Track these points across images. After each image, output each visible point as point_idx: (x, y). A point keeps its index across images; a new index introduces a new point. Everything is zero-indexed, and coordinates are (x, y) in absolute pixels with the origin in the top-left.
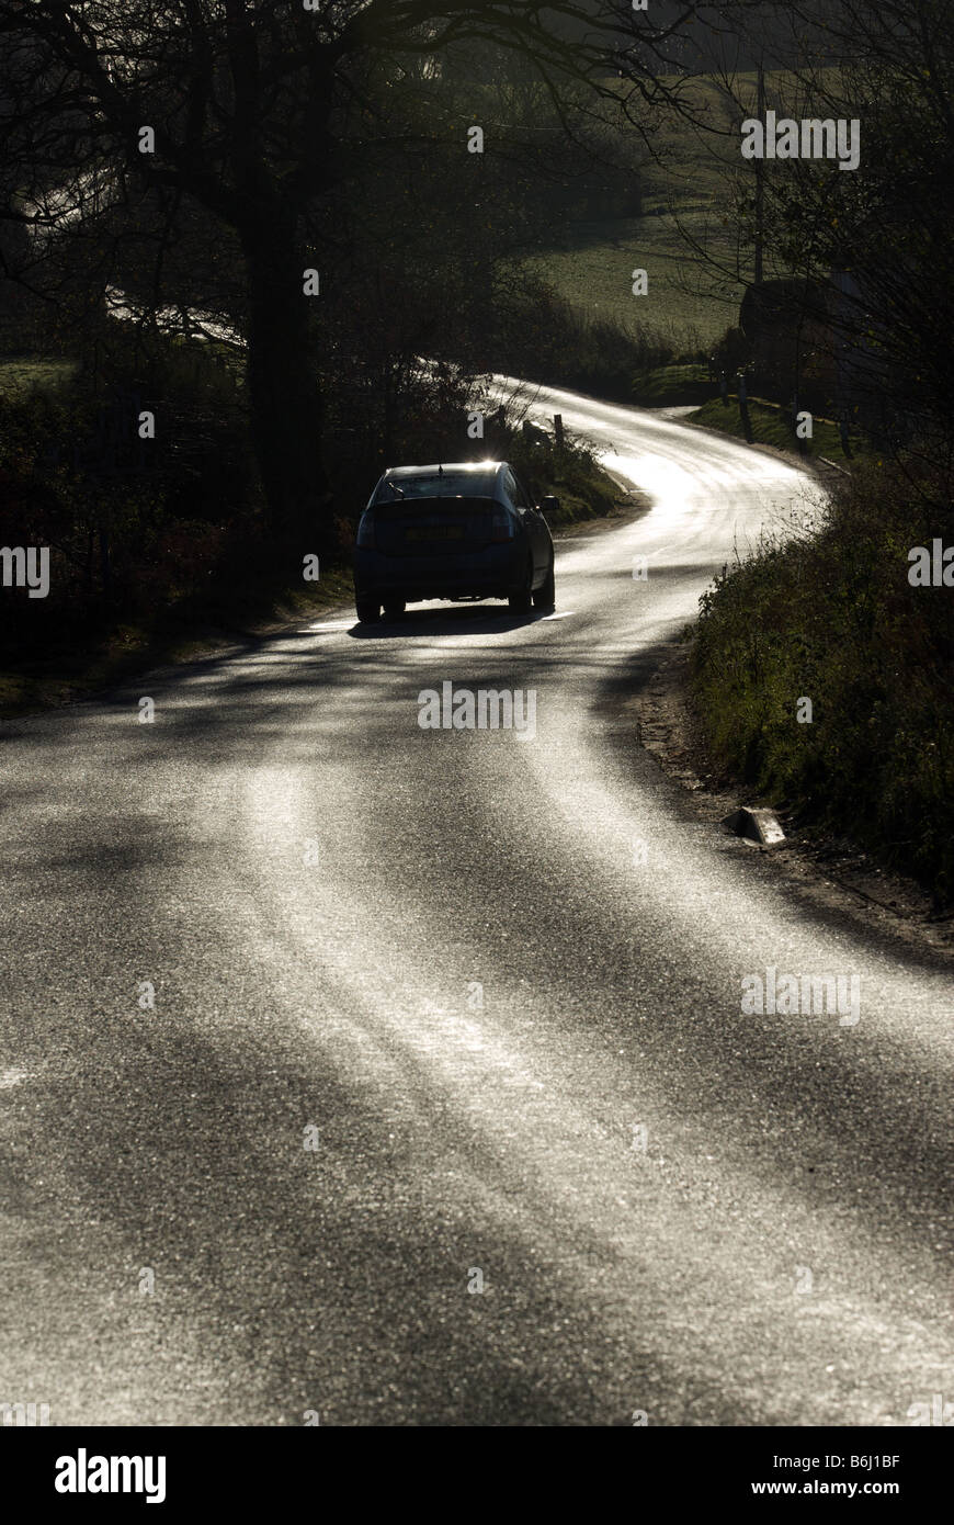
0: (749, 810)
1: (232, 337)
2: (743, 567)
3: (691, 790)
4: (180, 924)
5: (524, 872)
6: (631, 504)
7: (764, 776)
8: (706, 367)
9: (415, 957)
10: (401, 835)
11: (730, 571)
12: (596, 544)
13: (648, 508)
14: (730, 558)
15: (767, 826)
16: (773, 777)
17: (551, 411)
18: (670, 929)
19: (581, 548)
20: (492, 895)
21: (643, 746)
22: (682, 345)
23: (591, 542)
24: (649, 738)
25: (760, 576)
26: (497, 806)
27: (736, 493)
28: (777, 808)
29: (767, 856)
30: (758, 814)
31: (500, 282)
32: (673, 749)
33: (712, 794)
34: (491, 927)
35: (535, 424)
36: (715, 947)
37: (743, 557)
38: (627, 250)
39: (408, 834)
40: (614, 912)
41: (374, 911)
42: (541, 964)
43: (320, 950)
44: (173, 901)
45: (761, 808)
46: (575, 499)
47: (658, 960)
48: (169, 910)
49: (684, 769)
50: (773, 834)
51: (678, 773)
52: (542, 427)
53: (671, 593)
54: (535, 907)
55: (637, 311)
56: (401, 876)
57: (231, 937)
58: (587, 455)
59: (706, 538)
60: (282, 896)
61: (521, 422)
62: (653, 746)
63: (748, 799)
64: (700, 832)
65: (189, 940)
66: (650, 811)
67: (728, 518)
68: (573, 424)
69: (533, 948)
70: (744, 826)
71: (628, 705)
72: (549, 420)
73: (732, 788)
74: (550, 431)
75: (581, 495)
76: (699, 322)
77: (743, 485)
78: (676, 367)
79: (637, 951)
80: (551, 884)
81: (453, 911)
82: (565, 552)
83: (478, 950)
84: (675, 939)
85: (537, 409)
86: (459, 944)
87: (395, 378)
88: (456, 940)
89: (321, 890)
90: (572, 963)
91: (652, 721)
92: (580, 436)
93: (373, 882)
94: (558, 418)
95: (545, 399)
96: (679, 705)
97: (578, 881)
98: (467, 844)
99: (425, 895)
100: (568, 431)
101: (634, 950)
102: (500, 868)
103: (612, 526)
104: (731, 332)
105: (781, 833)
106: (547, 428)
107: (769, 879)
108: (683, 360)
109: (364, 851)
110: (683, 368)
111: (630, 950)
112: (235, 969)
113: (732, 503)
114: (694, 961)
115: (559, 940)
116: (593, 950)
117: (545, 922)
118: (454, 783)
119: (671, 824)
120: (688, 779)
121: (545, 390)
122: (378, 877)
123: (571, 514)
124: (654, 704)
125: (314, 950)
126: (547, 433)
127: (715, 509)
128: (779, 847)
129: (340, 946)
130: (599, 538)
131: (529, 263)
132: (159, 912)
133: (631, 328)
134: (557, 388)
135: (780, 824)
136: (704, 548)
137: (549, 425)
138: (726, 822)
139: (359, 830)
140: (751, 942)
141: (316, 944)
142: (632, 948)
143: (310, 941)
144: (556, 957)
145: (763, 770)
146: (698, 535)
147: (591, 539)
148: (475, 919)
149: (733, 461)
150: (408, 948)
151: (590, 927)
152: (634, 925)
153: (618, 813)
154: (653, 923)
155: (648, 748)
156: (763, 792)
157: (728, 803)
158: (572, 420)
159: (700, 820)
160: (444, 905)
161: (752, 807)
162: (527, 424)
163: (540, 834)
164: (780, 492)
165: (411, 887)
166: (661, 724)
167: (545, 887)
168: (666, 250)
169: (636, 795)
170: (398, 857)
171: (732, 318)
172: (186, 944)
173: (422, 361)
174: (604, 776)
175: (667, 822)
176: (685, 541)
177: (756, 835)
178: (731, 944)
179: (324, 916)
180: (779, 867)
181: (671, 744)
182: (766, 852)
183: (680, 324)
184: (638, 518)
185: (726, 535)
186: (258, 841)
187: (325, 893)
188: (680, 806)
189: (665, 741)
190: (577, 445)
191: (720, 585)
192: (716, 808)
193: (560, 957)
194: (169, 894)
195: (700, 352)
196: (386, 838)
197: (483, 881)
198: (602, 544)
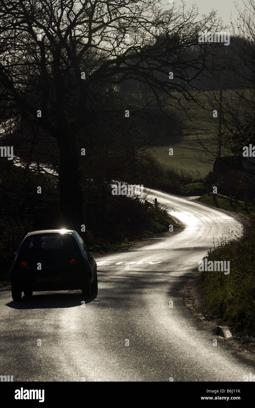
0: (220, 327)
1: (53, 173)
2: (216, 248)
3: (201, 320)
4: (40, 361)
5: (150, 346)
6: (179, 227)
7: (225, 316)
8: (203, 184)
9: (116, 373)
10: (110, 334)
11: (212, 250)
12: (168, 240)
13: (184, 228)
14: (211, 245)
15: (226, 332)
16: (228, 316)
17: (154, 197)
18: (197, 365)
19: (163, 241)
20: (139, 353)
21: (185, 305)
22: (195, 177)
23: (166, 239)
24: (187, 303)
25: (223, 251)
26: (140, 324)
27: (212, 224)
28: (229, 326)
29: (226, 342)
30: (224, 328)
31: (138, 156)
32: (195, 306)
33: (208, 321)
34: (140, 364)
35: (149, 201)
36: (211, 372)
37: (216, 245)
38: (178, 147)
39: (112, 333)
40: (179, 360)
41: (102, 358)
42: (156, 376)
43: (85, 370)
44: (38, 354)
45: (224, 326)
46: (161, 225)
47: (193, 376)
48: (37, 357)
49: (199, 313)
50: (228, 334)
51: (197, 314)
52: (151, 202)
53: (192, 256)
54: (153, 358)
55: (181, 166)
56: (110, 347)
57: (56, 367)
58: (165, 211)
59: (202, 239)
60: (73, 353)
61: (144, 201)
62: (189, 305)
63: (220, 323)
64: (205, 334)
65: (43, 367)
66: (189, 327)
67: (210, 232)
68: (160, 201)
69: (153, 371)
70: (218, 332)
71: (180, 292)
72: (153, 200)
73: (214, 320)
74: (153, 203)
75: (163, 224)
76: (200, 169)
77: (214, 222)
78: (194, 184)
79: (187, 372)
80: (158, 350)
81: (127, 358)
82: (158, 242)
83: (136, 371)
84: (199, 369)
85: (149, 196)
86: (130, 369)
87: (105, 187)
88: (128, 368)
89: (85, 351)
90: (166, 376)
91: (188, 297)
92: (163, 205)
93: (101, 349)
94: (156, 199)
95: (152, 193)
96: (196, 292)
97: (167, 349)
98: (131, 337)
99: (118, 353)
100: (159, 204)
101: (185, 372)
102: (142, 345)
103: (173, 234)
104: (210, 173)
105: (231, 334)
106: (152, 203)
107: (227, 349)
108: (196, 181)
109: (98, 338)
110: (195, 184)
111: (184, 372)
112: (58, 377)
113: (211, 227)
114: (204, 376)
115: (161, 368)
116: (172, 372)
117: (157, 362)
118: (126, 317)
119: (195, 331)
120: (200, 316)
121: (152, 191)
122: (103, 347)
123: (160, 230)
124: (188, 292)
125: (84, 371)
126: (152, 204)
127: (206, 229)
128: (230, 339)
129: (92, 370)
130: (169, 238)
131: (148, 150)
132: (33, 358)
133: (179, 171)
134: (156, 190)
135: (230, 331)
136: (202, 241)
137: (153, 201)
138: (213, 330)
139: (96, 331)
140: (223, 370)
141: (84, 369)
142: (185, 371)
143: (82, 368)
144: (161, 374)
145: (224, 314)
146: (200, 237)
147: (166, 238)
148: (134, 361)
149: (211, 214)
150: (113, 370)
151: (171, 364)
152: (185, 364)
153: (178, 327)
154: (191, 363)
155: (187, 306)
156: (225, 321)
157: (213, 324)
158: (160, 200)
159: (204, 330)
160: (124, 357)
161: (222, 326)
162: (146, 201)
163: (154, 334)
164: (226, 224)
165: (114, 351)
166: (191, 298)
167: (156, 351)
168: (190, 147)
169: (184, 321)
170: (109, 341)
171: (211, 168)
172: (42, 368)
173: (114, 181)
174: (174, 315)
175: (194, 330)
176: (196, 239)
177: (223, 335)
178: (216, 371)
179: (86, 360)
180: (230, 345)
181: (194, 305)
182: (226, 340)
183: (194, 170)
184: (181, 231)
185: (209, 237)
186: (64, 335)
187: (86, 352)
188: (198, 325)
189: (192, 304)
190: (162, 208)
191: (209, 254)
192: (209, 326)
193: (162, 374)
194: (36, 352)
195: (201, 179)
196: (105, 334)
197: (136, 349)
198: (170, 240)
